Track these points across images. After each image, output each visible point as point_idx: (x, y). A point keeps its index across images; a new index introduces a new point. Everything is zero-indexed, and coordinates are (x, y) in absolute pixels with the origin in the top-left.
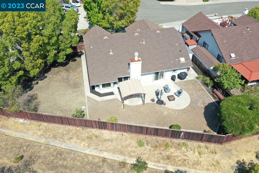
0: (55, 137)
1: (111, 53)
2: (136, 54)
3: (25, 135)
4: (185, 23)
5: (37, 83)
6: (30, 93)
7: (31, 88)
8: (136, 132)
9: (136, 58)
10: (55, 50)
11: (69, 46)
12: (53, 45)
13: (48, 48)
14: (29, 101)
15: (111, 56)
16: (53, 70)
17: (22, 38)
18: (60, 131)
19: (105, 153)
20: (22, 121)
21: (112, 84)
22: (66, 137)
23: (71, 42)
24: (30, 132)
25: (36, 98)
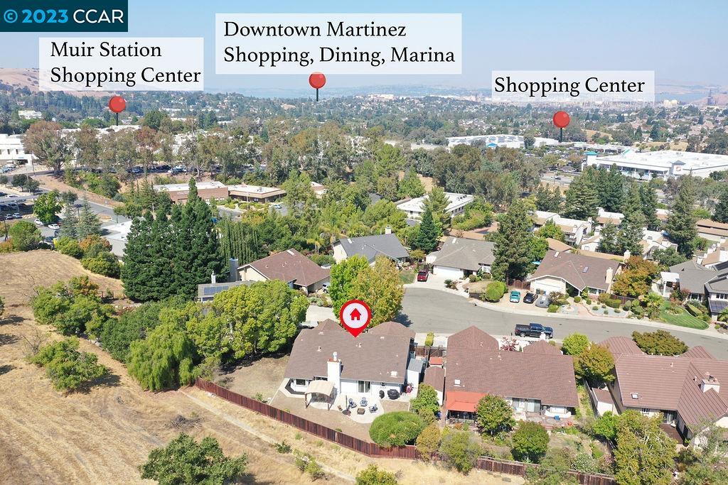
0: (230, 413)
1: (319, 350)
2: (335, 354)
3: (207, 406)
4: (452, 336)
5: (241, 368)
6: (229, 375)
7: (232, 371)
8: (300, 427)
9: (335, 359)
10: (268, 336)
11: (284, 335)
12: (267, 330)
13: (261, 332)
14: (225, 382)
15: (318, 353)
16: (264, 360)
17: (238, 319)
18: (237, 410)
19: (264, 435)
20: (210, 394)
21: (307, 383)
22: (239, 416)
23: (287, 331)
24: (213, 405)
25: (232, 381)
